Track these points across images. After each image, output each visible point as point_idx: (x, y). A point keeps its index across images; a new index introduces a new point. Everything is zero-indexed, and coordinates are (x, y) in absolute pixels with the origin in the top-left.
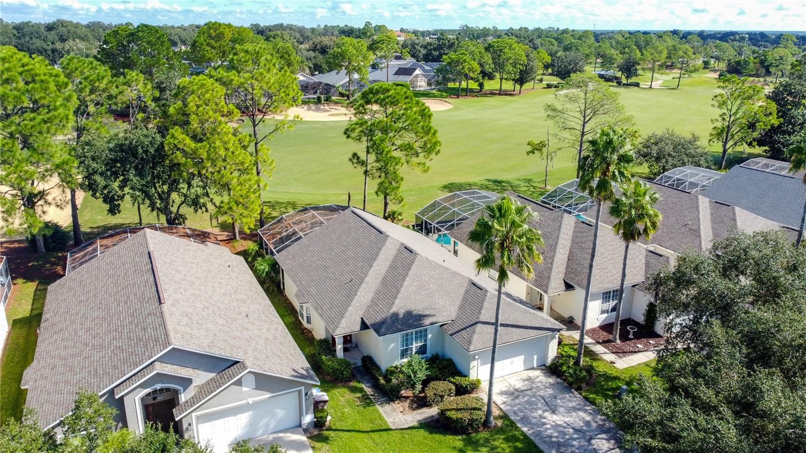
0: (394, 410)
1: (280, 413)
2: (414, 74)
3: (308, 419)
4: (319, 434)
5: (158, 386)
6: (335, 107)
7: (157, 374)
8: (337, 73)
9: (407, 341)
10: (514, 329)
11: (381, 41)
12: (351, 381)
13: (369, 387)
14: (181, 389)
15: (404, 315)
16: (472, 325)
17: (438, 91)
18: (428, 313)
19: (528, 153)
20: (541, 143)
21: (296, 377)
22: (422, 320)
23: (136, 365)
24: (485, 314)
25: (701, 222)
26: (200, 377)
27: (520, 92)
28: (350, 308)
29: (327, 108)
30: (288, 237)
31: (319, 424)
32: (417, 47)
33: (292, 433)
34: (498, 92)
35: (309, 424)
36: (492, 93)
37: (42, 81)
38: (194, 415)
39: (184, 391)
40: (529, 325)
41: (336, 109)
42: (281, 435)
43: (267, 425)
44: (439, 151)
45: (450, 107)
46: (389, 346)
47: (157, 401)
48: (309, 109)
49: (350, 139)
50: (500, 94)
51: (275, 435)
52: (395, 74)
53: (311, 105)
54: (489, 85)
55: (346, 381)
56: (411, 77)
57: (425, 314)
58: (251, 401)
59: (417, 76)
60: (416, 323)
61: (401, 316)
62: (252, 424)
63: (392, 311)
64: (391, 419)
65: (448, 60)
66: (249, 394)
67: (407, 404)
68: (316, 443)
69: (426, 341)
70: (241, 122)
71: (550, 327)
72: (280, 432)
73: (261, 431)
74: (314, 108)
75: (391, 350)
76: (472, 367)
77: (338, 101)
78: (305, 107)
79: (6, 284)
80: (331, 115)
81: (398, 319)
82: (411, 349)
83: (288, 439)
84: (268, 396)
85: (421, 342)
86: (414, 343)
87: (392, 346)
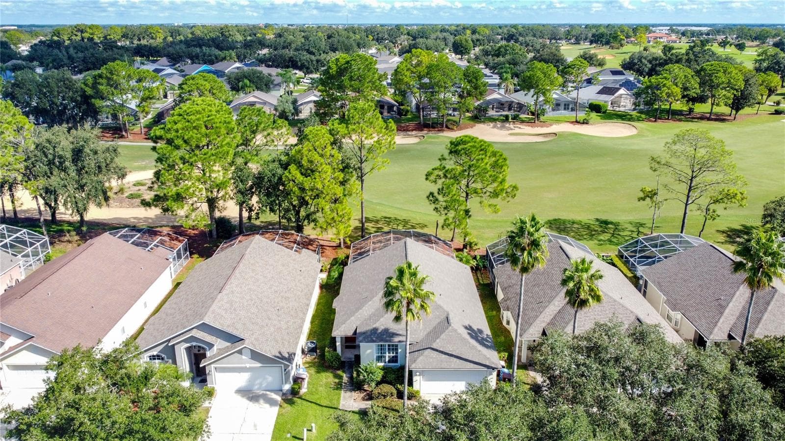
0: (351, 397)
1: (270, 379)
2: (616, 95)
3: (287, 387)
4: (291, 399)
5: (194, 344)
6: (519, 126)
7: (192, 336)
8: (525, 95)
9: (381, 349)
10: (455, 359)
11: (572, 65)
12: (339, 370)
13: (347, 377)
14: (208, 348)
15: (382, 331)
16: (423, 349)
17: (638, 112)
18: (401, 333)
19: (640, 199)
20: (652, 191)
21: (278, 357)
22: (393, 337)
23: (184, 328)
24: (438, 343)
25: (734, 299)
26: (219, 344)
27: (735, 118)
28: (353, 318)
29: (512, 126)
30: (364, 252)
31: (294, 392)
32: (643, 60)
33: (275, 393)
34: (708, 115)
35: (287, 390)
36: (702, 118)
37: (217, 127)
38: (212, 366)
39: (209, 350)
40: (470, 359)
41: (520, 128)
42: (268, 393)
43: (261, 384)
44: (515, 195)
45: (634, 132)
46: (366, 351)
47: (200, 352)
48: (494, 127)
49: (428, 181)
50: (709, 119)
51: (264, 392)
52: (597, 93)
53: (498, 122)
54: (701, 108)
55: (335, 369)
56: (613, 97)
57: (398, 333)
58: (248, 366)
59: (620, 96)
60: (388, 338)
61: (379, 331)
62: (251, 381)
63: (374, 326)
64: (344, 403)
65: (648, 84)
66: (246, 361)
67: (362, 395)
68: (284, 403)
69: (397, 353)
70: (422, 137)
71: (488, 364)
72: (269, 391)
73: (256, 387)
74: (499, 126)
75: (368, 354)
76: (414, 380)
77: (526, 119)
78: (492, 125)
79: (183, 258)
80: (511, 134)
81: (376, 333)
82: (385, 357)
83: (270, 396)
84: (259, 365)
85: (393, 353)
86: (387, 353)
87: (369, 351)
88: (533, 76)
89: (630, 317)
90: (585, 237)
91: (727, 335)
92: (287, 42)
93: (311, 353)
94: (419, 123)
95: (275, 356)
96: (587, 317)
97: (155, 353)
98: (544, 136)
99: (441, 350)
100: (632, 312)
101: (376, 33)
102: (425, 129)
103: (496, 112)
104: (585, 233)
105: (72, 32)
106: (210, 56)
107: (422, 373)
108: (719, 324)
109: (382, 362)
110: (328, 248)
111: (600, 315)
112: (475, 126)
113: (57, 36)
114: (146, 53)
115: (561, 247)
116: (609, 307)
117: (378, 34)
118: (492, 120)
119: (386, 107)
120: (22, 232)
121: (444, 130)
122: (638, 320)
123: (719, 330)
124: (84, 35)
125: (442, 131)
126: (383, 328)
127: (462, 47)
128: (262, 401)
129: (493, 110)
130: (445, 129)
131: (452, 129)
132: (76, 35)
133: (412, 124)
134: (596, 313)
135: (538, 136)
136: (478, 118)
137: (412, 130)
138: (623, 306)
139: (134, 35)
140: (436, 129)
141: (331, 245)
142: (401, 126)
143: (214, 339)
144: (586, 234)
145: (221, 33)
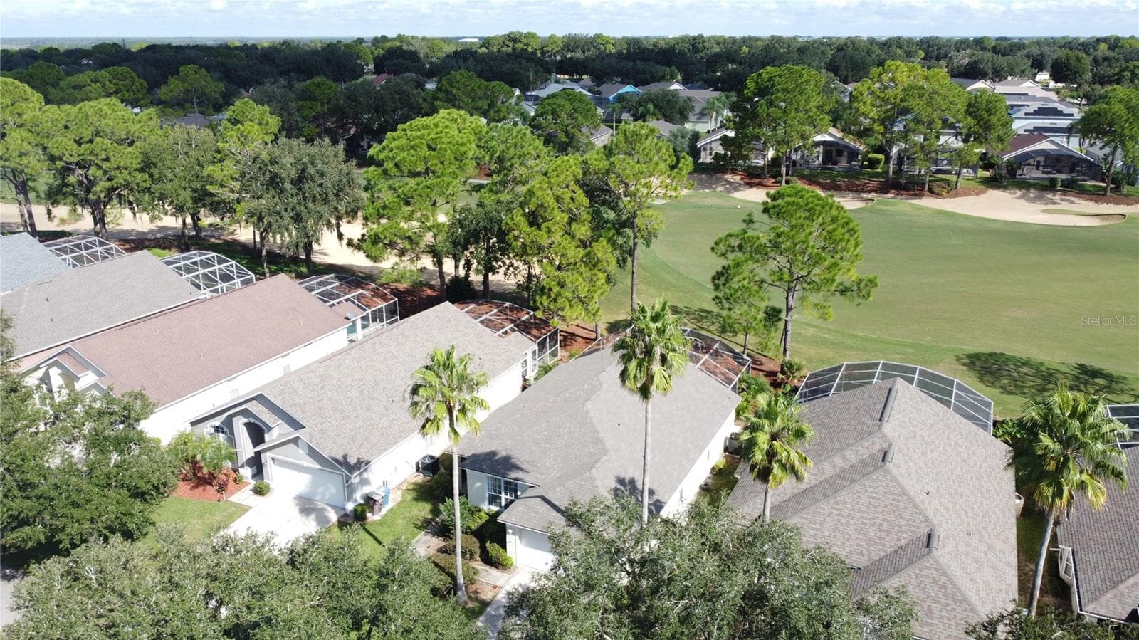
0: (426, 542)
1: (333, 490)
3: (350, 506)
4: (349, 524)
5: (252, 420)
7: (250, 409)
9: (495, 485)
14: (265, 430)
15: (501, 458)
21: (337, 461)
22: (512, 471)
31: (357, 516)
33: (334, 510)
35: (350, 510)
39: (267, 432)
41: (1070, 202)
43: (323, 494)
46: (475, 483)
53: (1032, 190)
57: (521, 466)
58: (305, 464)
60: (502, 471)
62: (313, 487)
66: (303, 457)
68: (336, 527)
70: (871, 202)
72: (331, 506)
73: (318, 497)
74: (1032, 195)
75: (478, 488)
76: (508, 540)
77: (1091, 189)
78: (1019, 193)
79: (385, 322)
80: (1045, 211)
81: (491, 459)
82: (500, 498)
83: (326, 514)
84: (318, 467)
85: (511, 496)
86: (503, 493)
87: (478, 484)
88: (1105, 113)
89: (919, 528)
90: (1026, 390)
91: (1129, 610)
92: (769, 57)
93: (426, 472)
94: (886, 181)
95: (333, 459)
96: (837, 509)
97: (218, 424)
98: (1103, 219)
99: (556, 503)
100: (927, 521)
101: (936, 48)
102: (893, 191)
103: (1043, 173)
104: (1031, 384)
105: (504, 42)
106: (645, 73)
107: (520, 532)
108: (1122, 587)
109: (496, 505)
110: (580, 339)
111: (863, 512)
112: (985, 192)
113: (486, 48)
114: (570, 69)
115: (890, 390)
116: (887, 503)
117: (939, 49)
118: (1025, 185)
119: (845, 153)
120: (228, 264)
121: (924, 195)
122: (929, 536)
123: (1115, 597)
124: (516, 45)
125: (919, 195)
126: (504, 454)
127: (1069, 70)
128: (313, 516)
129: (1037, 169)
130: (927, 193)
131: (938, 195)
132: (508, 46)
133: (874, 182)
134: (857, 507)
135: (1092, 218)
136: (998, 181)
137: (870, 192)
138: (915, 506)
139: (577, 47)
140: (911, 193)
141: (585, 336)
142: (853, 184)
143: (272, 419)
144: (1032, 387)
145: (693, 45)
